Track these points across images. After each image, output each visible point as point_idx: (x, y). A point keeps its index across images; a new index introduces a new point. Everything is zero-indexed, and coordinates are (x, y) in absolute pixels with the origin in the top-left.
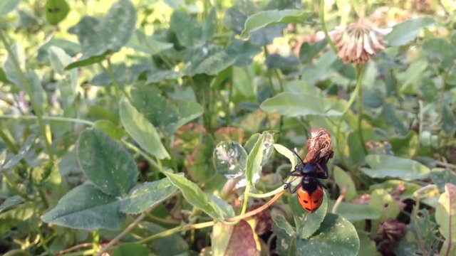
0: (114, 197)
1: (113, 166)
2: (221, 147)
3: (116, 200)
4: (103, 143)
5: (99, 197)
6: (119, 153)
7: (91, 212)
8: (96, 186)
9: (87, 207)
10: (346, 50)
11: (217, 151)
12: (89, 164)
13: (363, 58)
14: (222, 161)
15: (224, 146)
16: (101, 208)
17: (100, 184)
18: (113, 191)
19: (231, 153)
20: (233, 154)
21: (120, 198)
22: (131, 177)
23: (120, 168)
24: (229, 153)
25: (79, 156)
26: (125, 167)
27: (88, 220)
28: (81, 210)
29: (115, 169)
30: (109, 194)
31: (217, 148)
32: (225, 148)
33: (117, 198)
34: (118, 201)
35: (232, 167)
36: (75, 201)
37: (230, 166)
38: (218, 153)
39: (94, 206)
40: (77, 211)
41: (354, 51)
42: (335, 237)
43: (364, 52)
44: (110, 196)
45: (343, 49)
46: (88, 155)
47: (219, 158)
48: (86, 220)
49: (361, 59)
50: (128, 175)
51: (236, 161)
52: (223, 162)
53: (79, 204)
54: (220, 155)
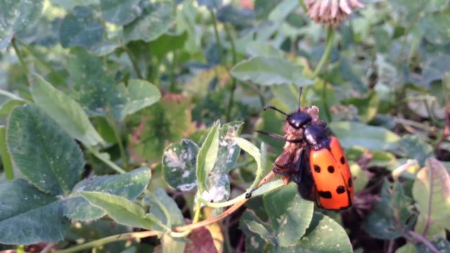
0: (55, 195)
1: (53, 155)
2: (170, 151)
3: (56, 199)
4: (40, 124)
5: (35, 197)
6: (60, 137)
7: (26, 219)
8: (30, 182)
9: (20, 211)
10: (319, 8)
11: (165, 157)
12: (22, 153)
13: (338, 18)
14: (173, 168)
15: (175, 149)
16: (37, 211)
17: (36, 179)
18: (52, 189)
19: (184, 155)
20: (185, 157)
21: (61, 197)
22: (75, 169)
23: (61, 157)
24: (181, 156)
25: (9, 141)
26: (68, 156)
27: (24, 231)
28: (13, 215)
29: (54, 159)
30: (48, 192)
31: (165, 153)
32: (176, 151)
33: (57, 196)
34: (59, 201)
35: (186, 174)
36: (3, 203)
37: (183, 173)
38: (167, 160)
39: (29, 209)
40: (8, 217)
41: (328, 10)
42: (322, 243)
43: (340, 11)
44: (49, 194)
45: (315, 7)
46: (20, 140)
47: (170, 165)
48: (21, 231)
49: (335, 19)
50: (72, 166)
51: (191, 165)
52: (175, 170)
53: (10, 207)
54: (169, 161)
